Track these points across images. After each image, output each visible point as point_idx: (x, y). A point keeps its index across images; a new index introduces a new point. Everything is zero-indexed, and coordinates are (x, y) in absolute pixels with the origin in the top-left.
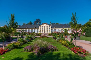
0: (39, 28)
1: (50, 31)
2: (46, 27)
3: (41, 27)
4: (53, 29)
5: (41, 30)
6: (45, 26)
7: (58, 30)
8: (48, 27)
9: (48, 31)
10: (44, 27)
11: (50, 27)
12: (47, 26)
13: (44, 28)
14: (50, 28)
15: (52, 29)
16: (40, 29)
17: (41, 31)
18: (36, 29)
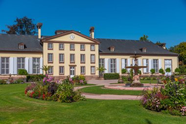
0: (41, 52)
1: (97, 65)
2: (77, 47)
3: (56, 46)
4: (107, 59)
5: (56, 59)
6: (72, 44)
7: (123, 61)
8: (88, 47)
9: (88, 65)
10: (67, 46)
11: (97, 47)
12: (82, 44)
13: (67, 51)
14: (96, 52)
15: (102, 57)
16: (50, 56)
17: (56, 65)
18: (28, 58)
